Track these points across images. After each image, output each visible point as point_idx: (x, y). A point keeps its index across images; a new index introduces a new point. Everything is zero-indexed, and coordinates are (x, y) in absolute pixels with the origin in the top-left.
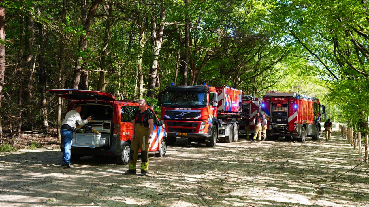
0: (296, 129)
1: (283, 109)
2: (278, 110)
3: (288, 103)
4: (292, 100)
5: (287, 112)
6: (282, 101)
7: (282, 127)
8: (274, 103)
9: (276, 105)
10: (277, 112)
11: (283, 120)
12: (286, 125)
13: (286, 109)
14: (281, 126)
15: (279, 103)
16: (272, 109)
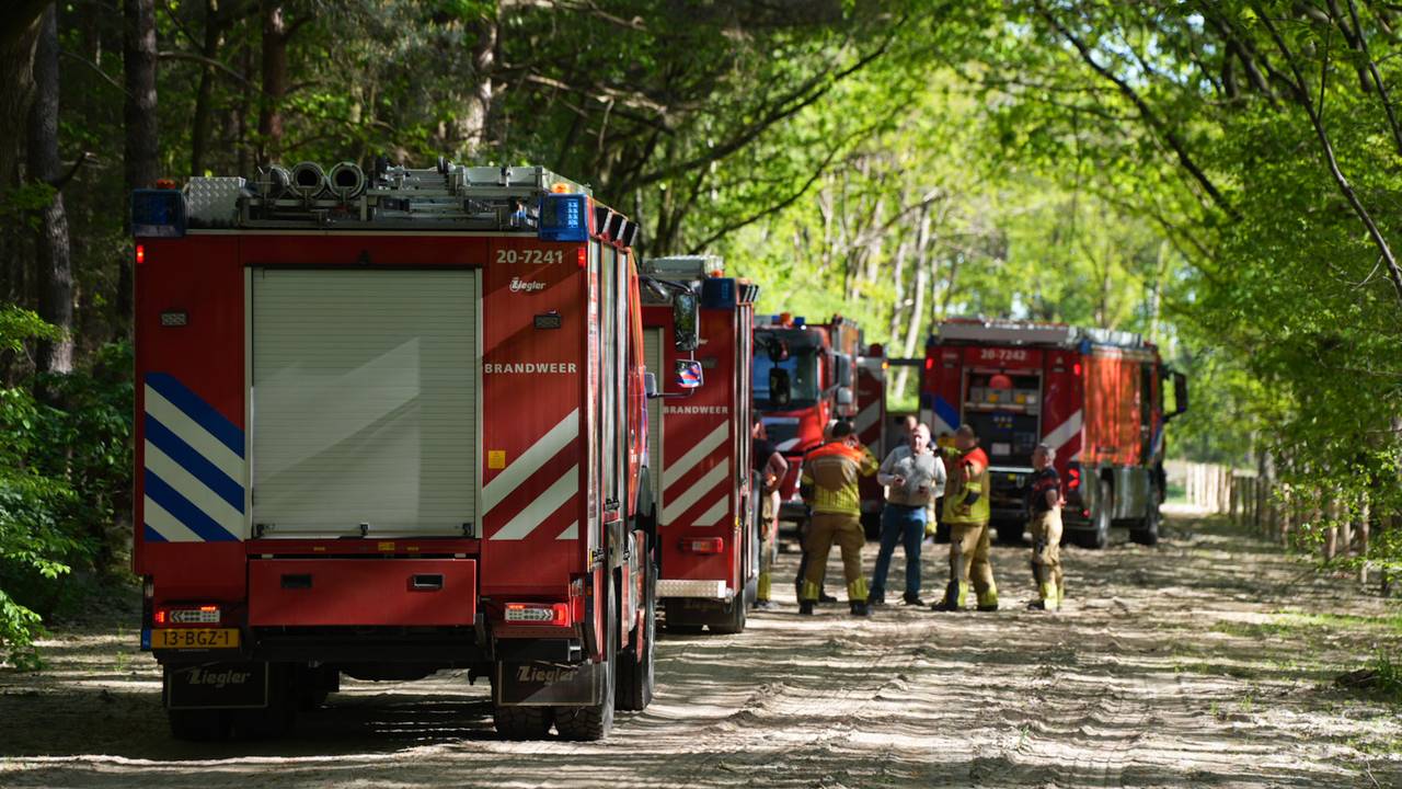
0: (1076, 487)
1: (1019, 397)
2: (998, 402)
3: (1039, 373)
4: (1059, 361)
5: (1035, 411)
6: (1015, 364)
7: (1014, 482)
8: (979, 370)
9: (986, 380)
10: (989, 414)
11: (1017, 449)
12: (1030, 470)
13: (1031, 399)
14: (1012, 477)
15: (1002, 373)
16: (968, 399)
